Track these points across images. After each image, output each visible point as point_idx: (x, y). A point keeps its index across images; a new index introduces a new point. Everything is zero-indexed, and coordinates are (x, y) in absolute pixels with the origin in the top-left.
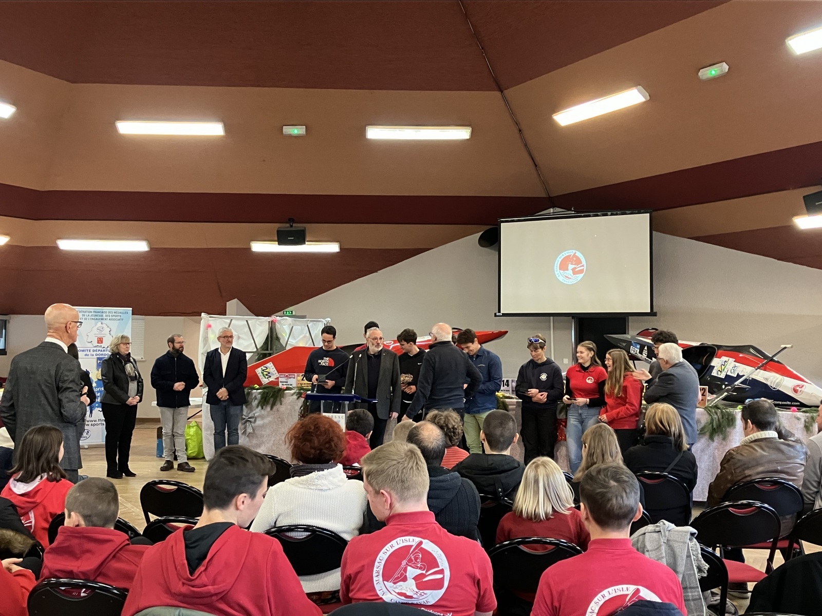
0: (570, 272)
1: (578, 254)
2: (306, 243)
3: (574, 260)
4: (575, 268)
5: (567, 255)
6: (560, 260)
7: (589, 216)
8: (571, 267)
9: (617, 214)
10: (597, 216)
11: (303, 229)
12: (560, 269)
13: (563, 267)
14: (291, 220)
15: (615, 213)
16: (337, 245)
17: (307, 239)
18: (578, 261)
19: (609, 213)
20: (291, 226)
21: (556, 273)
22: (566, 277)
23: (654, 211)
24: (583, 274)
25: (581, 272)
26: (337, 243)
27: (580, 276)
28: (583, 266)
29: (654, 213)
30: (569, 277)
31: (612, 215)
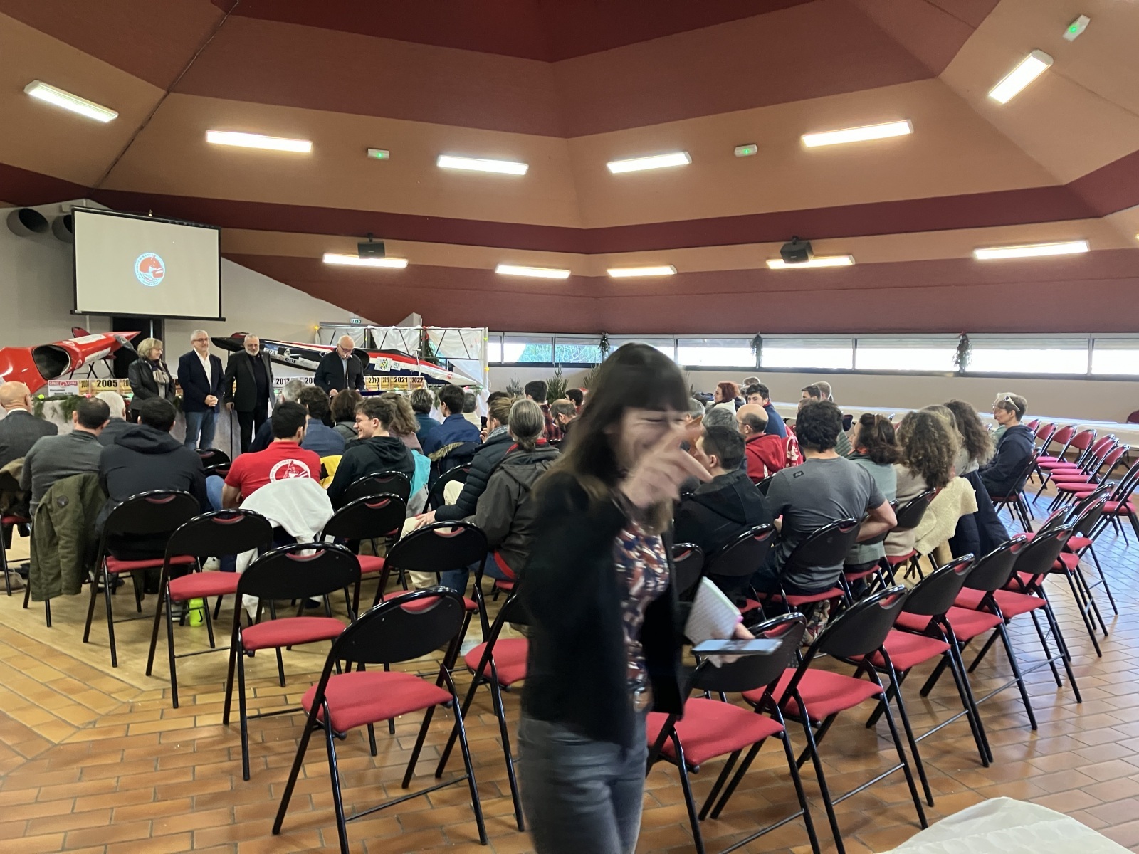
0: (151, 274)
1: (158, 258)
3: (153, 263)
4: (155, 271)
5: (148, 257)
6: (141, 261)
7: (167, 222)
8: (151, 269)
9: (191, 226)
10: (174, 223)
13: (144, 268)
15: (190, 223)
18: (158, 265)
19: (185, 223)
21: (137, 274)
22: (147, 279)
23: (221, 228)
24: (162, 278)
25: (160, 275)
27: (160, 279)
28: (162, 270)
29: (222, 231)
30: (150, 279)
31: (188, 225)
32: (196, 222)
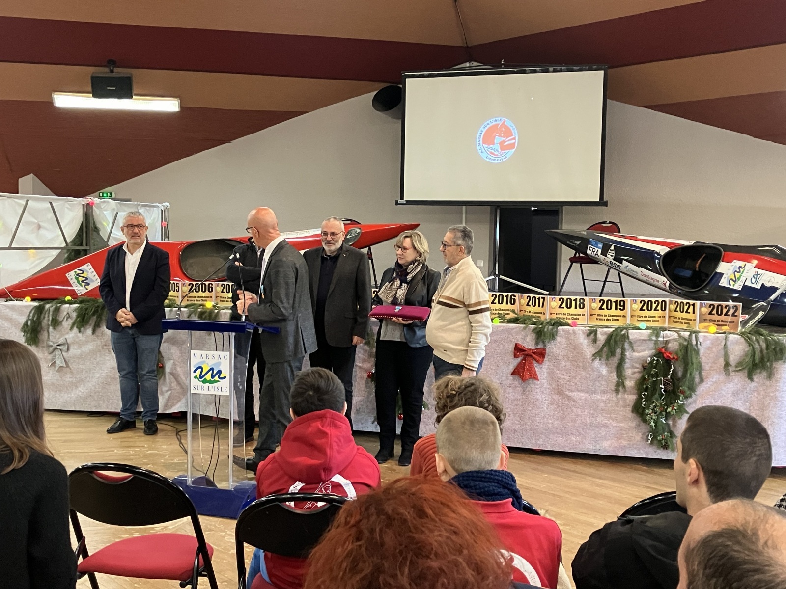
0: (497, 147)
1: (508, 123)
2: (134, 97)
3: (502, 131)
4: (504, 142)
5: (494, 123)
6: (484, 130)
7: (524, 72)
8: (498, 140)
9: (561, 71)
10: (535, 72)
11: (129, 75)
12: (483, 143)
14: (111, 63)
15: (558, 68)
16: (177, 102)
17: (134, 92)
18: (508, 133)
19: (551, 69)
20: (112, 71)
21: (479, 148)
22: (492, 153)
23: (610, 67)
24: (514, 150)
25: (512, 146)
26: (176, 99)
27: (510, 152)
28: (514, 139)
29: (610, 71)
30: (496, 153)
31: (554, 71)
32: (567, 64)
